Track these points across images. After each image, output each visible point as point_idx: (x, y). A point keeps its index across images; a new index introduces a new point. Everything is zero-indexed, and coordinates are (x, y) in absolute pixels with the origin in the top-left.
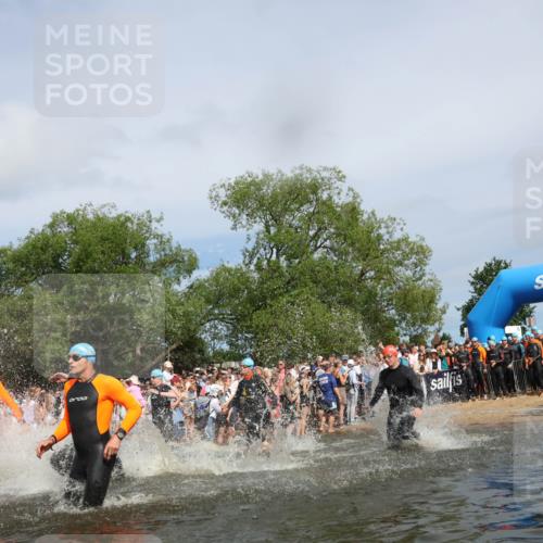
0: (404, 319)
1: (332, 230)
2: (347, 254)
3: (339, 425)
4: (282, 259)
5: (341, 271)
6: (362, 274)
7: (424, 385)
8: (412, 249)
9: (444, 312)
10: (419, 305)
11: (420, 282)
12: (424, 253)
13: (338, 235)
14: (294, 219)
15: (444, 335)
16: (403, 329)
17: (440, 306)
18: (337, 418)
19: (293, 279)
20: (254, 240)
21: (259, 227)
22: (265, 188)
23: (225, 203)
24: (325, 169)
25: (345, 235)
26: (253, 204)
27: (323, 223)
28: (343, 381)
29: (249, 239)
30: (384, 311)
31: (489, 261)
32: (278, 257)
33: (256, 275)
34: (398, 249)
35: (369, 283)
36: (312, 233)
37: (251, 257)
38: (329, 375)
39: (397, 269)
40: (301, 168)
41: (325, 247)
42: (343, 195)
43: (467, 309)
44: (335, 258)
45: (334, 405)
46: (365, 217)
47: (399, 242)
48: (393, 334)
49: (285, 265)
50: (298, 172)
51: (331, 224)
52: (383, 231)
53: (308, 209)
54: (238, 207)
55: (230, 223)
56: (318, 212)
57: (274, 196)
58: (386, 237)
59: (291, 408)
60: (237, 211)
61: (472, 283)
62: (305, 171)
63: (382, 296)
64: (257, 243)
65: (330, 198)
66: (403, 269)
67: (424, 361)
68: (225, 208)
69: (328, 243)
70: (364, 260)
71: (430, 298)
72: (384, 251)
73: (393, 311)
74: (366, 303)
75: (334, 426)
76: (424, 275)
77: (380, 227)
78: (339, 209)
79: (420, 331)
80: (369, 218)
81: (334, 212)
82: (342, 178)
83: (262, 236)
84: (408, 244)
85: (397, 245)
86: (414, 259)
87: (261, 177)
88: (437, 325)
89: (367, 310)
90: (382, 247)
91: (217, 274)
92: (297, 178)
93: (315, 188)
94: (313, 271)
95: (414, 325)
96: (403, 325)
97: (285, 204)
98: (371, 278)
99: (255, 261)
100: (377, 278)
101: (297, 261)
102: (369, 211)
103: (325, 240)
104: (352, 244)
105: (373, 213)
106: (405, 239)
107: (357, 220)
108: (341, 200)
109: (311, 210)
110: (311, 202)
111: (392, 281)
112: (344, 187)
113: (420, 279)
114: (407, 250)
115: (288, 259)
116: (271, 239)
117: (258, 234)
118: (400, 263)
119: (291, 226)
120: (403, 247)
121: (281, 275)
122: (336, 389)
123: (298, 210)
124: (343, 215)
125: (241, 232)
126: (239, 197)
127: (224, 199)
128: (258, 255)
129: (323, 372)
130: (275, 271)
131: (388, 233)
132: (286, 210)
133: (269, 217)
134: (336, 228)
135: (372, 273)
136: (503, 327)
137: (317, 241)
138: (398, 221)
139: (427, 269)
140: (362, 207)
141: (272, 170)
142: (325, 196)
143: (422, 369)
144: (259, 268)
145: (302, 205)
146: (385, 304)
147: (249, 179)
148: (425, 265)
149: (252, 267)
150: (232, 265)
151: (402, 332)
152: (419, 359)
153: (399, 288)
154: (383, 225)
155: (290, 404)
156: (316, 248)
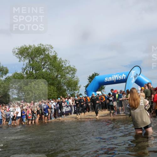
0: (69, 89)
1: (49, 63)
2: (53, 70)
3: (48, 120)
4: (34, 71)
5: (51, 75)
6: (57, 76)
7: (73, 108)
8: (71, 69)
9: (80, 87)
10: (73, 85)
11: (73, 79)
12: (75, 70)
13: (51, 64)
14: (38, 59)
15: (80, 94)
16: (68, 92)
17: (79, 85)
18: (48, 118)
19: (36, 77)
20: (25, 65)
21: (27, 61)
22: (29, 50)
23: (17, 54)
24: (47, 45)
25: (52, 65)
26: (26, 54)
27: (46, 61)
28: (50, 107)
29: (24, 65)
30: (63, 87)
31: (93, 73)
32: (32, 70)
33: (25, 75)
34: (67, 69)
35: (59, 79)
36: (43, 64)
37: (24, 70)
38: (46, 105)
39: (67, 75)
40: (40, 44)
41: (46, 68)
42: (52, 53)
43: (87, 86)
44: (49, 71)
45: (47, 114)
46: (58, 59)
47: (68, 67)
48: (65, 93)
49: (34, 73)
50: (39, 45)
51: (48, 61)
52: (63, 64)
53: (42, 56)
54: (21, 55)
55: (19, 60)
56: (45, 58)
57: (32, 52)
58: (64, 65)
59: (35, 115)
60: (21, 56)
61: (89, 79)
62: (41, 45)
63: (62, 82)
64: (26, 66)
65: (48, 54)
66: (69, 75)
67: (73, 101)
68: (17, 55)
69: (47, 67)
70: (58, 72)
71: (76, 83)
72: (63, 69)
73: (66, 87)
74: (58, 84)
75: (47, 120)
76: (74, 77)
77: (62, 63)
78: (51, 57)
79: (73, 93)
80: (60, 60)
81: (50, 58)
82: (52, 48)
83: (28, 64)
84: (70, 68)
85: (67, 68)
86: (72, 72)
87: (28, 46)
88: (78, 91)
89: (58, 86)
90: (63, 68)
91: (14, 75)
92: (39, 48)
93: (44, 50)
94: (42, 75)
95: (71, 91)
96: (68, 91)
97: (35, 55)
98: (60, 77)
99: (25, 71)
100: (61, 77)
101: (38, 72)
102: (60, 58)
103: (47, 66)
104: (54, 67)
105: (61, 58)
106: (70, 66)
107: (56, 60)
108: (52, 54)
109: (43, 57)
110: (43, 55)
111: (65, 78)
112: (53, 50)
113: (73, 78)
114: (70, 70)
115: (35, 71)
116: (30, 65)
117: (27, 63)
118: (68, 73)
119: (37, 61)
120: (69, 68)
121: (33, 76)
122: (48, 109)
123: (39, 57)
124: (52, 58)
125: (22, 62)
126: (21, 52)
127: (17, 52)
128: (27, 70)
129: (44, 104)
130: (31, 74)
131: (65, 64)
132: (35, 56)
133: (30, 58)
134: (50, 62)
135: (60, 76)
136: (96, 92)
137: (44, 66)
138: (68, 61)
139: (75, 75)
140: (58, 57)
141: (32, 45)
142: (47, 53)
143: (73, 104)
144: (27, 73)
145: (40, 55)
146: (63, 85)
147: (25, 47)
148: (75, 74)
149: (25, 73)
150: (18, 72)
151: (68, 93)
152: (72, 101)
153: (67, 80)
154: (63, 62)
155: (34, 114)
156: (44, 68)
